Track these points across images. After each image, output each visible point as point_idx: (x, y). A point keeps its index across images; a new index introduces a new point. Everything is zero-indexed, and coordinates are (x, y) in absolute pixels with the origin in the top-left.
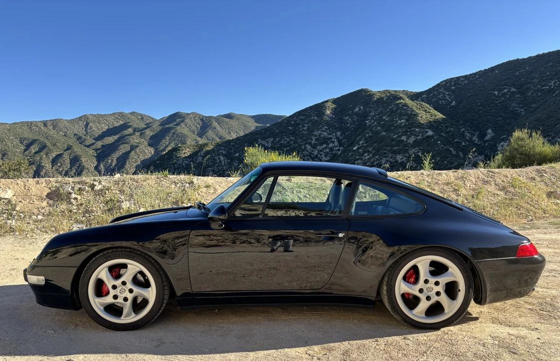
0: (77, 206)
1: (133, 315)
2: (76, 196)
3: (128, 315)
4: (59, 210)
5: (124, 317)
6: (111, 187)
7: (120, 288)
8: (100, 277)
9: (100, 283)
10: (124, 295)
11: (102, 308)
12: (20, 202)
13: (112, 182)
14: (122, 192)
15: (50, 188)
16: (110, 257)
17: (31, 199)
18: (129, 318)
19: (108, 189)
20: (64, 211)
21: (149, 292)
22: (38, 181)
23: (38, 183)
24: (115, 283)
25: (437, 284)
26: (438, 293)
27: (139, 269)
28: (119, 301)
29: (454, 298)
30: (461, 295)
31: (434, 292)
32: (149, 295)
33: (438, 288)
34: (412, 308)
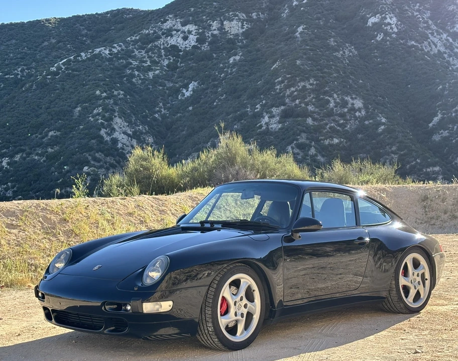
1: (246, 332)
7: (238, 304)
8: (224, 295)
10: (241, 312)
16: (234, 271)
18: (241, 335)
21: (255, 306)
24: (236, 299)
25: (418, 275)
26: (419, 283)
27: (250, 283)
28: (239, 317)
29: (424, 286)
30: (428, 283)
31: (417, 282)
32: (255, 310)
33: (419, 279)
34: (407, 297)
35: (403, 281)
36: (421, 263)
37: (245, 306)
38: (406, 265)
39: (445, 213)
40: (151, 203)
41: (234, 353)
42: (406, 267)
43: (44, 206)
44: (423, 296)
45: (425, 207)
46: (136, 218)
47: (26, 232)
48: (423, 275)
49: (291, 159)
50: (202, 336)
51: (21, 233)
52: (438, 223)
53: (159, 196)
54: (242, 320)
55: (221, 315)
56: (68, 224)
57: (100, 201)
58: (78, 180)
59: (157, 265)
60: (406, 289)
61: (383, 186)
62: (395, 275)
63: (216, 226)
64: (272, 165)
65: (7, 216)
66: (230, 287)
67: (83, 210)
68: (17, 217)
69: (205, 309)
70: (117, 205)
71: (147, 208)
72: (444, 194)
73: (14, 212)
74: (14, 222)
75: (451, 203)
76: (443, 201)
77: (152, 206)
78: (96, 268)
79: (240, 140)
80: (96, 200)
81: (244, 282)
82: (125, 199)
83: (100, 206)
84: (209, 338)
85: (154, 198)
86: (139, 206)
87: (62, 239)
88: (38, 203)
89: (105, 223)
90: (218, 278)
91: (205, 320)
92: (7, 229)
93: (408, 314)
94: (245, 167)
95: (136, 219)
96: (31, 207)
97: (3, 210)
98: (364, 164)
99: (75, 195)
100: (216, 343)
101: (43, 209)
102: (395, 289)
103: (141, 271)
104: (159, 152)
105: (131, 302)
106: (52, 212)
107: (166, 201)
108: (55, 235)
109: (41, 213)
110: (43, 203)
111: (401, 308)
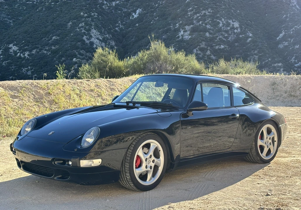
1: (153, 178)
7: (148, 160)
8: (138, 154)
10: (150, 165)
18: (150, 181)
24: (147, 157)
25: (270, 139)
26: (270, 143)
27: (157, 146)
28: (149, 169)
29: (274, 145)
30: (276, 143)
31: (269, 143)
32: (160, 163)
33: (270, 141)
34: (262, 153)
35: (260, 143)
36: (272, 130)
37: (153, 161)
38: (262, 132)
39: (286, 93)
40: (106, 84)
41: (145, 193)
42: (262, 133)
43: (36, 84)
44: (273, 152)
45: (273, 89)
46: (95, 92)
47: (24, 101)
48: (273, 138)
49: (194, 58)
50: (122, 182)
51: (20, 101)
52: (281, 99)
53: (111, 80)
54: (151, 171)
55: (136, 168)
56: (52, 96)
57: (73, 82)
58: (60, 67)
59: (92, 133)
60: (262, 148)
61: (249, 76)
62: (255, 139)
63: (136, 105)
64: (183, 62)
65: (12, 90)
66: (143, 149)
67: (61, 87)
68: (18, 91)
69: (125, 164)
70: (84, 84)
71: (103, 86)
72: (285, 81)
73: (17, 88)
74: (16, 94)
75: (289, 87)
76: (285, 85)
77: (106, 86)
78: (50, 134)
79: (163, 45)
80: (70, 81)
81: (153, 145)
82: (89, 80)
83: (73, 85)
84: (128, 183)
85: (107, 80)
86: (98, 85)
87: (47, 105)
88: (32, 82)
89: (75, 96)
90: (134, 143)
91: (125, 171)
92: (11, 99)
93: (262, 163)
94: (166, 62)
95: (96, 94)
96: (27, 84)
97: (9, 86)
98: (238, 62)
99: (58, 77)
100: (132, 186)
101: (35, 86)
102: (254, 148)
103: (80, 137)
104: (113, 51)
105: (72, 159)
106: (41, 88)
107: (115, 82)
108: (42, 103)
109: (34, 89)
110: (35, 82)
111: (258, 160)
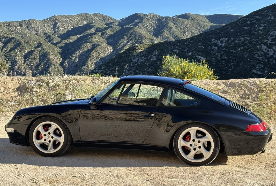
0: (37, 96)
1: (53, 149)
2: (37, 90)
3: (50, 149)
4: (25, 99)
5: (49, 150)
6: (60, 84)
7: (48, 136)
8: (38, 130)
9: (38, 133)
10: (49, 139)
11: (39, 145)
12: (1, 92)
13: (61, 81)
14: (67, 88)
15: (20, 84)
16: (44, 120)
17: (8, 90)
18: (51, 151)
19: (58, 86)
20: (28, 100)
21: (61, 139)
22: (13, 79)
23: (13, 80)
25: (199, 142)
27: (57, 127)
28: (47, 142)
29: (209, 150)
30: (212, 149)
31: (198, 146)
34: (187, 154)
35: (181, 143)
36: (207, 135)
37: (52, 137)
44: (206, 156)
54: (50, 144)
